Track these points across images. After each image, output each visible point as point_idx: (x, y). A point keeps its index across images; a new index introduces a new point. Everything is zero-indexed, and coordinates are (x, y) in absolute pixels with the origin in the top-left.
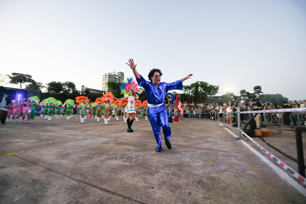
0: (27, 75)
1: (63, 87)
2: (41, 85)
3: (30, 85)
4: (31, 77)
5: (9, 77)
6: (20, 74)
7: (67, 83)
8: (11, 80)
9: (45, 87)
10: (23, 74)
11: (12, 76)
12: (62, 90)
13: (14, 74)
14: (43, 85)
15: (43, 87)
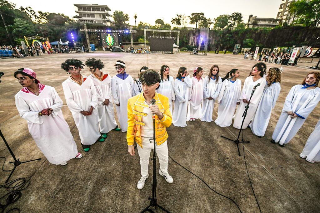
0: (202, 13)
1: (229, 20)
2: (210, 21)
3: (202, 22)
4: (203, 14)
5: (189, 18)
6: (197, 13)
7: (234, 15)
8: (190, 21)
9: (213, 23)
10: (199, 13)
11: (191, 17)
12: (227, 24)
13: (193, 14)
14: (212, 21)
15: (211, 24)
